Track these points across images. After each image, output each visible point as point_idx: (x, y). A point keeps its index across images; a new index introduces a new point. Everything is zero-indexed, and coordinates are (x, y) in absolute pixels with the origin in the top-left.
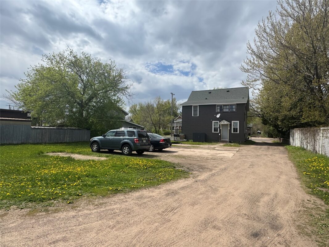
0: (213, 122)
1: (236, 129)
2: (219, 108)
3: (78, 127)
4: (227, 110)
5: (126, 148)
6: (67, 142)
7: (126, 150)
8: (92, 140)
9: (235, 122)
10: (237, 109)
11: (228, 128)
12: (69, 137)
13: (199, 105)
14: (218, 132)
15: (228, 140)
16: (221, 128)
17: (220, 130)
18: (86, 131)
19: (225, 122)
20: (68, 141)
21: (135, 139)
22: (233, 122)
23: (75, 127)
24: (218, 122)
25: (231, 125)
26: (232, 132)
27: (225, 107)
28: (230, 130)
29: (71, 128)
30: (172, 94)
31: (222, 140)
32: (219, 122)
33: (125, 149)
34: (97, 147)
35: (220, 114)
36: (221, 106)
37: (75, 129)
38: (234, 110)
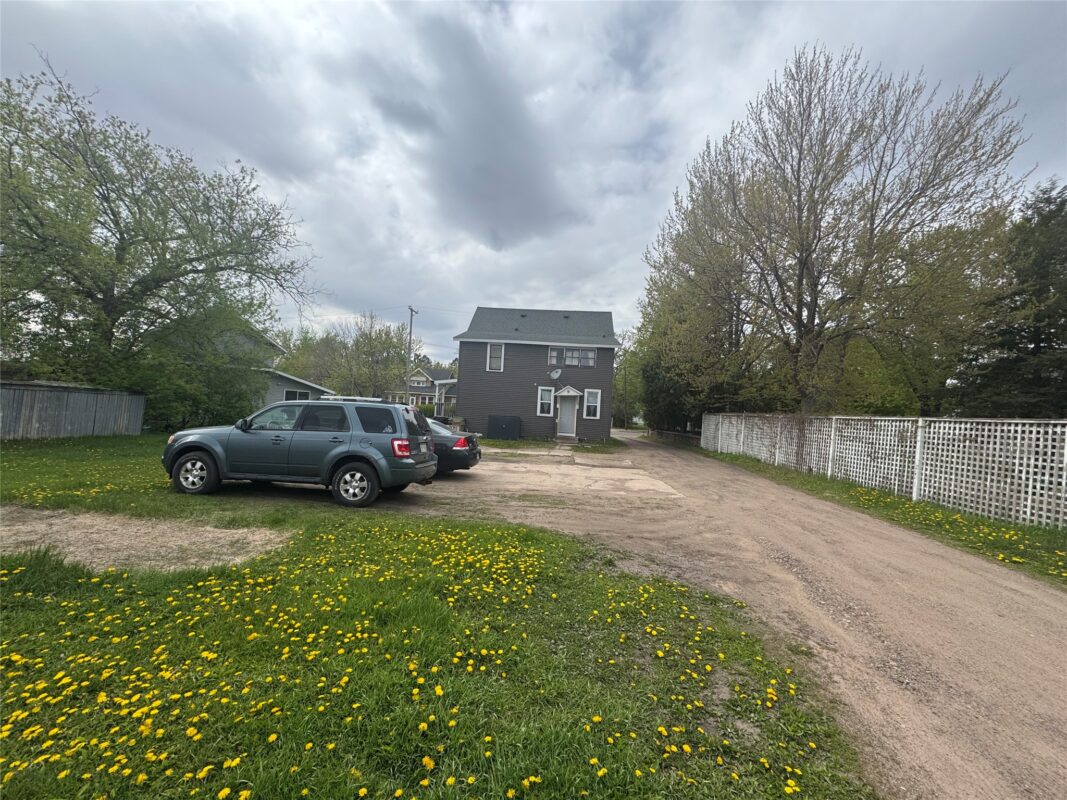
0: (540, 388)
1: (592, 409)
2: (554, 354)
3: (92, 381)
4: (575, 362)
5: (353, 476)
6: (28, 440)
7: (353, 486)
8: (175, 441)
9: (592, 393)
10: (597, 361)
11: (574, 406)
12: (40, 417)
13: (506, 344)
14: (551, 414)
15: (574, 435)
16: (558, 406)
17: (556, 409)
18: (126, 398)
19: (573, 392)
20: (33, 435)
21: (396, 443)
22: (589, 393)
23: (75, 379)
24: (553, 389)
25: (582, 397)
26: (585, 416)
27: (569, 354)
28: (580, 412)
29: (55, 384)
30: (412, 310)
31: (559, 434)
32: (556, 392)
33: (346, 482)
34: (204, 473)
35: (560, 371)
36: (560, 350)
37: (76, 388)
38: (591, 363)
